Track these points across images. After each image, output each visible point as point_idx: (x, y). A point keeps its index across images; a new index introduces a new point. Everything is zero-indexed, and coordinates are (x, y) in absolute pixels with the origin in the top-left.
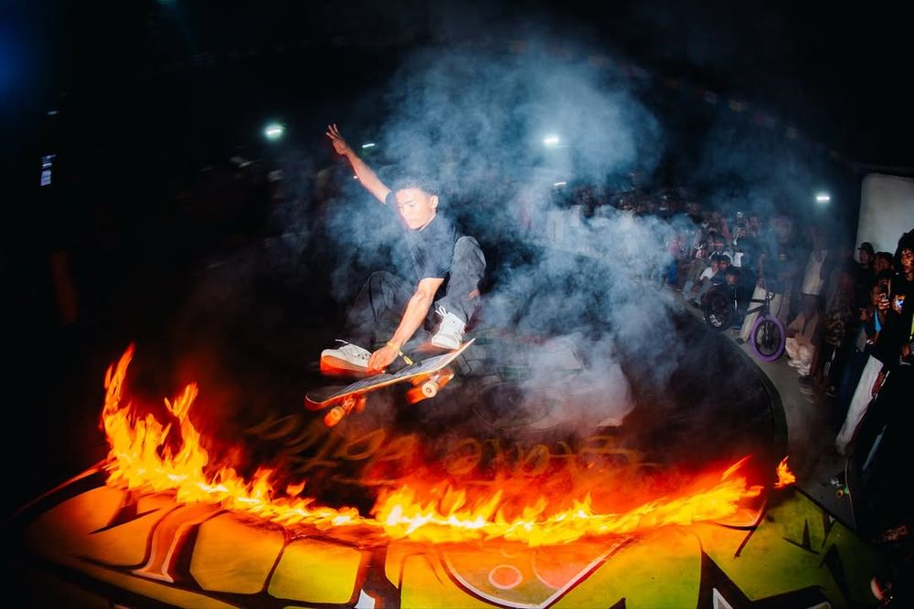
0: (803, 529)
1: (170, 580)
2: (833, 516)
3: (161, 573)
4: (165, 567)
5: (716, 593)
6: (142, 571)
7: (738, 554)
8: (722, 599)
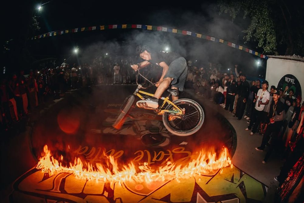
0: (232, 176)
1: (60, 192)
2: (244, 172)
3: (57, 190)
4: (58, 189)
5: (198, 194)
6: (53, 191)
7: (207, 183)
8: (200, 195)
